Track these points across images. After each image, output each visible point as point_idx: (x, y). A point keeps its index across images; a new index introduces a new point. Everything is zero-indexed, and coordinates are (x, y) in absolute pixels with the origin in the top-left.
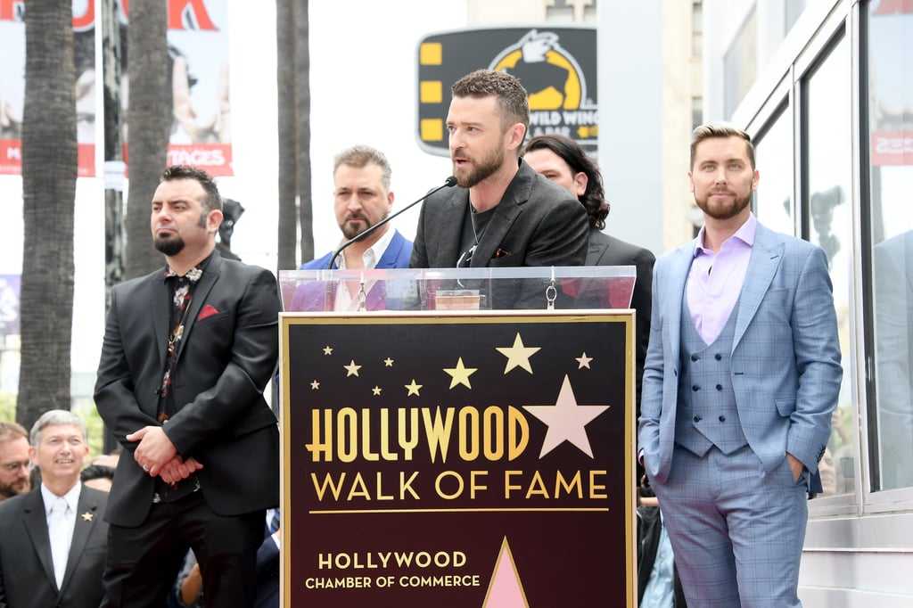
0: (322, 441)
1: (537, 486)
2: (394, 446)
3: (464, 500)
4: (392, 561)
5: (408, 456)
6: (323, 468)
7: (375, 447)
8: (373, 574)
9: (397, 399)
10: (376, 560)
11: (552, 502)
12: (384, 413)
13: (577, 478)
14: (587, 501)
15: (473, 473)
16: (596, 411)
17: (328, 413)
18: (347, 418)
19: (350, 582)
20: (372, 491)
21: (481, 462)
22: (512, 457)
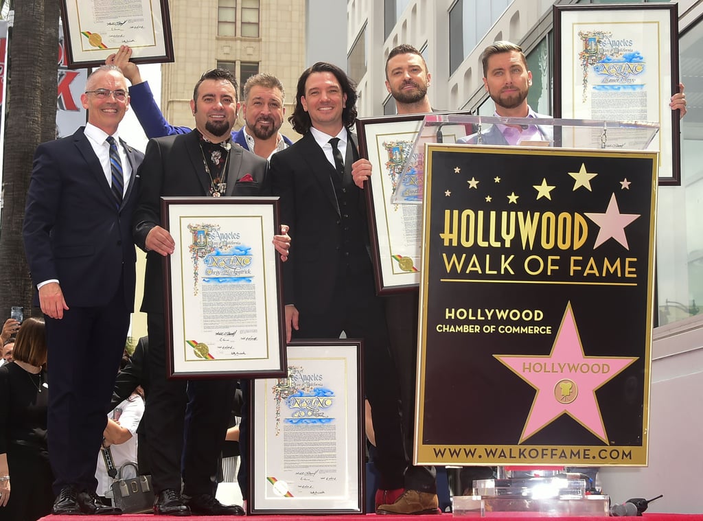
0: (451, 232)
1: (591, 268)
2: (499, 237)
3: (543, 276)
4: (494, 315)
5: (508, 245)
6: (451, 250)
7: (486, 238)
8: (481, 324)
9: (501, 205)
10: (484, 314)
11: (601, 279)
12: (493, 214)
13: (618, 263)
14: (623, 279)
15: (550, 258)
16: (633, 217)
17: (456, 212)
18: (468, 217)
19: (466, 329)
20: (483, 267)
21: (556, 250)
22: (576, 248)
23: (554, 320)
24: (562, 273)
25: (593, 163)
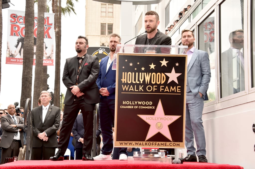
0: (124, 79)
1: (167, 89)
2: (139, 80)
3: (152, 92)
4: (138, 103)
5: (141, 82)
6: (124, 84)
7: (135, 80)
8: (134, 105)
9: (139, 71)
10: (134, 103)
11: (170, 92)
12: (137, 73)
13: (175, 88)
14: (177, 92)
15: (154, 86)
16: (179, 74)
17: (126, 73)
18: (130, 74)
19: (129, 107)
20: (134, 89)
21: (156, 84)
22: (162, 83)
23: (155, 105)
24: (158, 91)
25: (167, 58)
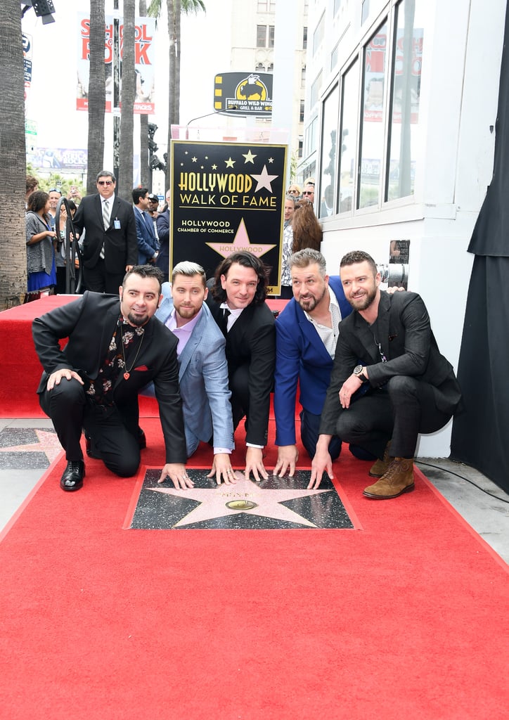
0: (184, 183)
1: (254, 202)
2: (207, 186)
3: (230, 205)
4: (206, 224)
5: (212, 190)
6: (184, 192)
7: (201, 186)
8: (200, 228)
9: (209, 171)
10: (200, 223)
11: (258, 207)
12: (205, 175)
13: (267, 199)
14: (270, 207)
15: (233, 197)
16: (274, 177)
17: (186, 174)
18: (192, 176)
19: (192, 230)
20: (200, 201)
21: (236, 193)
22: (246, 192)
23: (235, 227)
24: (239, 204)
25: (255, 150)
